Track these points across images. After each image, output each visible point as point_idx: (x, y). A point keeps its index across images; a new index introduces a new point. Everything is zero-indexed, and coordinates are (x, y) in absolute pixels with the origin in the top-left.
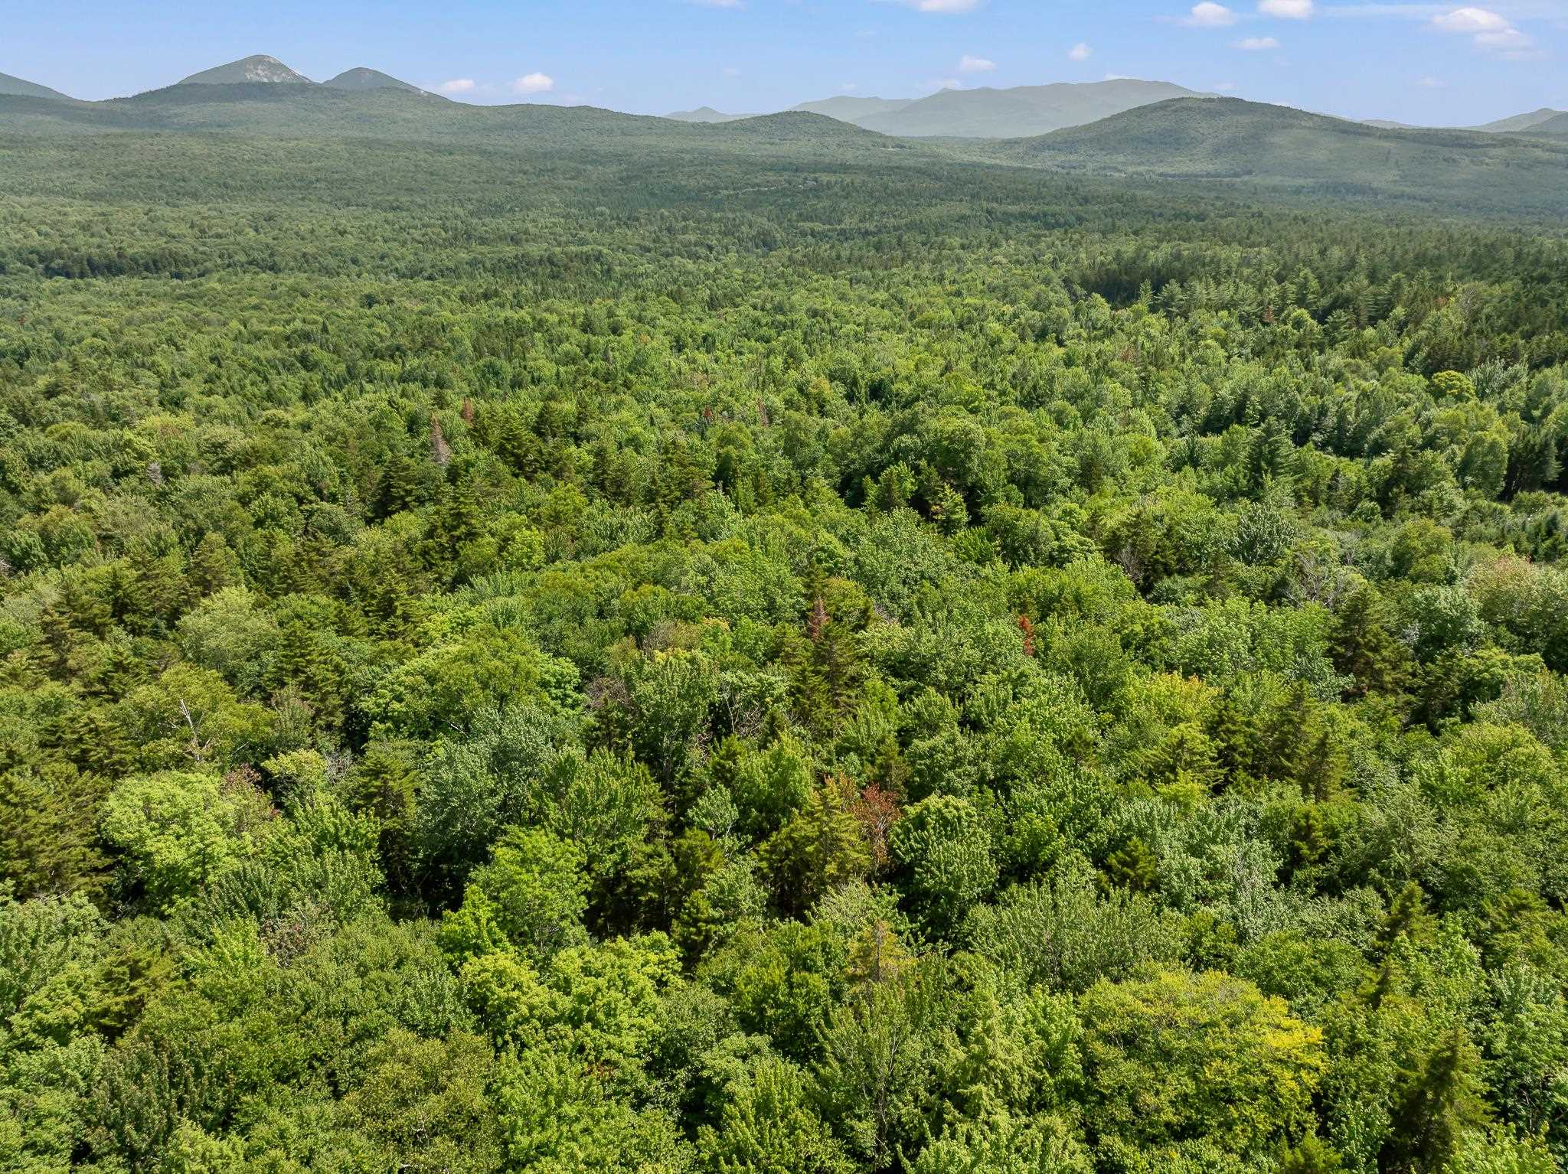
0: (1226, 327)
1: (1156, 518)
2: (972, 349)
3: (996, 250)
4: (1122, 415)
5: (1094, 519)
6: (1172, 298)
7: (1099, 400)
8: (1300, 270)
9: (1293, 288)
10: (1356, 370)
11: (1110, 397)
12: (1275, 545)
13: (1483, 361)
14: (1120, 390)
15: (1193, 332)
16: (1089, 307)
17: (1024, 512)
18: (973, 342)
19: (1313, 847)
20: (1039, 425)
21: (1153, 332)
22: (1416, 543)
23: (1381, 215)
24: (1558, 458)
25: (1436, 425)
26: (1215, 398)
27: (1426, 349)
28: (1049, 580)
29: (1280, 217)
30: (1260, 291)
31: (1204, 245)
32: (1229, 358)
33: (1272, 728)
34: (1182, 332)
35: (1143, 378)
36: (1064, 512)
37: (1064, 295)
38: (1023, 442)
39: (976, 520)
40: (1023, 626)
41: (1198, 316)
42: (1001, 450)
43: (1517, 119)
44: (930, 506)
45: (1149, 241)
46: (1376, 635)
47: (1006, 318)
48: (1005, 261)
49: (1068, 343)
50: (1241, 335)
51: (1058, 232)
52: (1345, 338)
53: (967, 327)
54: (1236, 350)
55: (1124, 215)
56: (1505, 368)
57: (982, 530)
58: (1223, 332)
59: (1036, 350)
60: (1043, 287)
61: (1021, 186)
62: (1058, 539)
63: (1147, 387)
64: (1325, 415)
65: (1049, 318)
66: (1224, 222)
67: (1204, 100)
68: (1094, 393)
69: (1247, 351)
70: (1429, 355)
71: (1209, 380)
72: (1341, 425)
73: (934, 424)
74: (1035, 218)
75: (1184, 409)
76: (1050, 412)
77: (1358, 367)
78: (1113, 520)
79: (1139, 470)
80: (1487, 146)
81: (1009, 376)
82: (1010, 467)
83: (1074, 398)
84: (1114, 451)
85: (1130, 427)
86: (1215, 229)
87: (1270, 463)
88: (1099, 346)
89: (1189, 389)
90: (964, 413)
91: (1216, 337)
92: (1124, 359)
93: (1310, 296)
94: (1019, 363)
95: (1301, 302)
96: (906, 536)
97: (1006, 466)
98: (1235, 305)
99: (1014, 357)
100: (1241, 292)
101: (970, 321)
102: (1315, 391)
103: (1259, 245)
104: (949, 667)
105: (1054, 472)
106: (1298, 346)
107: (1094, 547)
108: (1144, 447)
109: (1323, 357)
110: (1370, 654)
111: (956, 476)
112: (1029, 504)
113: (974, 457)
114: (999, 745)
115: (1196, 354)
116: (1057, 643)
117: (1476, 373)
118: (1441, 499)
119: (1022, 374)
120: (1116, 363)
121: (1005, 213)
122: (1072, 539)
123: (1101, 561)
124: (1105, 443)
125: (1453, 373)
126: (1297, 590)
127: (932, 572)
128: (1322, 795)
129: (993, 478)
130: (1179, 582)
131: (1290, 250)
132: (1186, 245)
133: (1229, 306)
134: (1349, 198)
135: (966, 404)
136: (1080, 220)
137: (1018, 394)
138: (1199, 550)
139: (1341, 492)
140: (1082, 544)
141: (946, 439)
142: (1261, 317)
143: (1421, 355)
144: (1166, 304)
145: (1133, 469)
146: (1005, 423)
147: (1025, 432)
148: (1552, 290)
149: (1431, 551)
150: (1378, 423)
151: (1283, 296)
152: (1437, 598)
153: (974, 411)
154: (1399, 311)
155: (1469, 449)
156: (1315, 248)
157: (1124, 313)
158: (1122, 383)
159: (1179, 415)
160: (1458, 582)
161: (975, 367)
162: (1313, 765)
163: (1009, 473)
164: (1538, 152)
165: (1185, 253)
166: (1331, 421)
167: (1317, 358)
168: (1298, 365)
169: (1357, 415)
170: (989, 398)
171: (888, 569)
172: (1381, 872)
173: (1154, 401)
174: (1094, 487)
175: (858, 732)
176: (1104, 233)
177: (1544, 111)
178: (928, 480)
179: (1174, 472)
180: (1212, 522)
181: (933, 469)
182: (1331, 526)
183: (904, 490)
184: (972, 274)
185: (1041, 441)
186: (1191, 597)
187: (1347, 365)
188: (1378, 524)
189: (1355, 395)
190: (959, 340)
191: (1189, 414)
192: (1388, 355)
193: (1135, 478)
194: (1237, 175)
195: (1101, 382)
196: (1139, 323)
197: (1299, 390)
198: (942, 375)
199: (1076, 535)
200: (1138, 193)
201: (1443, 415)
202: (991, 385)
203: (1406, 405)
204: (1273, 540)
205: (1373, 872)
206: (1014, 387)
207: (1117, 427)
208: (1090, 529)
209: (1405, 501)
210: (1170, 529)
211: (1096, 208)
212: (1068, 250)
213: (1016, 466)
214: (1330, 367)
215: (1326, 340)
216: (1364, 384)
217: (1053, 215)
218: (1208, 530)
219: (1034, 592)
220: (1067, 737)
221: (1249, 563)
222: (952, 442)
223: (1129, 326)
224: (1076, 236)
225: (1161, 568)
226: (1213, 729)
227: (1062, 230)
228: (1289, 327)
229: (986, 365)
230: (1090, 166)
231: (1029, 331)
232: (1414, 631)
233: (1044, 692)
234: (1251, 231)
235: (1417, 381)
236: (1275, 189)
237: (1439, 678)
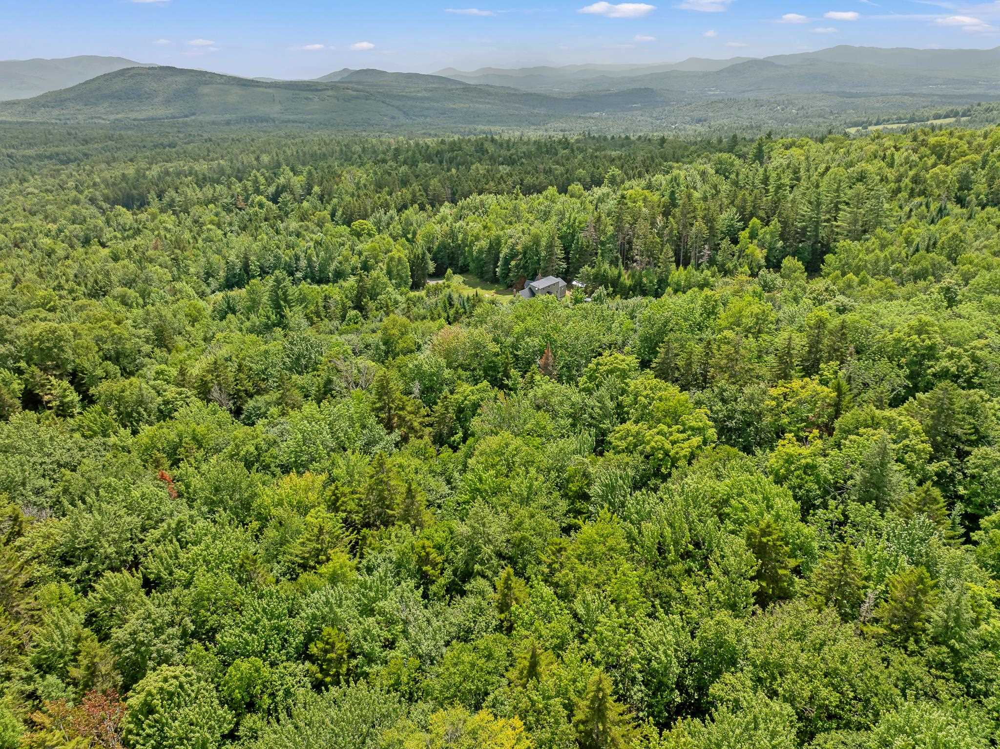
0: (217, 215)
1: (226, 360)
2: (32, 262)
3: (26, 184)
4: (168, 287)
5: (182, 372)
6: (173, 201)
7: (147, 281)
8: (250, 172)
9: (249, 183)
10: (307, 229)
11: (155, 277)
12: (313, 356)
13: (373, 211)
14: (160, 270)
15: (196, 222)
16: (116, 216)
17: (127, 382)
18: (31, 256)
19: (434, 565)
20: (110, 310)
21: (169, 226)
22: (393, 331)
23: (282, 133)
24: (432, 260)
25: (365, 254)
26: (227, 263)
27: (341, 209)
28: (168, 432)
29: (224, 140)
30: (229, 188)
31: (182, 163)
32: (225, 234)
33: (371, 489)
34: (189, 222)
35: (173, 259)
36: (157, 373)
37: (93, 210)
38: (104, 327)
39: (88, 400)
40: (163, 478)
41: (196, 210)
42: (88, 338)
43: (335, 74)
44: (42, 397)
45: (143, 165)
46: (400, 400)
47: (53, 233)
48: (36, 191)
49: (109, 244)
50: (228, 219)
51: (72, 166)
52: (292, 211)
53: (21, 245)
54: (228, 229)
55: (119, 149)
56: (385, 214)
57: (97, 407)
58: (216, 219)
59: (86, 253)
60: (75, 206)
61: (30, 135)
62: (159, 394)
63: (179, 265)
64: (299, 260)
65: (88, 229)
66: (190, 147)
67: (149, 68)
68: (143, 276)
69: (235, 228)
70: (343, 213)
71: (218, 252)
72: (310, 265)
73: (21, 331)
74: (50, 157)
75: (209, 274)
76: (115, 298)
77: (308, 227)
78: (196, 370)
79: (197, 325)
80: (325, 90)
81: (72, 277)
82: (100, 349)
83: (129, 283)
84: (175, 316)
85: (179, 296)
86: (185, 152)
87: (286, 301)
88: (133, 242)
89: (208, 260)
90: (43, 314)
91: (211, 222)
92: (156, 248)
93: (262, 187)
94: (76, 266)
95: (257, 191)
96: (29, 436)
97: (97, 349)
98: (217, 200)
99: (70, 262)
100: (217, 190)
101: (23, 240)
102: (288, 247)
103: (217, 159)
104: (114, 540)
105: (137, 343)
106: (266, 220)
107: (189, 393)
108: (195, 308)
109: (284, 224)
110: (401, 413)
111: (57, 367)
112: (127, 373)
113: (67, 349)
114: (188, 596)
115: (204, 236)
116: (196, 482)
117: (372, 219)
118: (390, 299)
119: (82, 273)
120: (150, 253)
121: (23, 156)
122: (171, 392)
123: (199, 403)
124: (167, 312)
125: (361, 221)
126: (339, 383)
127: (66, 458)
128: (419, 524)
129: (90, 362)
130: (260, 401)
131: (237, 160)
132: (169, 165)
133: (214, 200)
134: (260, 124)
135: (43, 305)
136: (86, 155)
137: (83, 288)
138: (264, 374)
139: (333, 308)
140: (180, 394)
141: (36, 340)
142: (235, 204)
143: (339, 213)
144: (171, 205)
145: (193, 326)
146: (83, 314)
147: (103, 319)
148: (391, 166)
149: (403, 334)
150: (332, 259)
151: (245, 189)
152: (422, 365)
153: (52, 310)
154: (316, 189)
155: (388, 264)
156: (252, 158)
157: (143, 216)
158: (160, 265)
159: (207, 279)
160: (423, 348)
161: (40, 275)
162: (407, 506)
163: (101, 353)
164: (350, 92)
165: (171, 170)
166: (303, 263)
167: (281, 226)
168: (271, 232)
169: (318, 256)
170: (61, 297)
171: (23, 471)
172: (481, 564)
173: (187, 273)
174: (170, 346)
175: (53, 641)
176: (108, 163)
177: (345, 70)
178: (33, 377)
179: (221, 320)
180: (266, 352)
181: (34, 368)
182: (336, 332)
183: (13, 391)
184: (13, 204)
185: (119, 323)
186: (274, 410)
187: (301, 227)
188: (363, 324)
189: (312, 244)
190: (19, 256)
191: (213, 277)
192: (322, 216)
193: (197, 332)
194: (186, 116)
195: (145, 268)
196: (156, 221)
197: (278, 247)
198: (13, 287)
199: (174, 389)
200: (122, 132)
201: (367, 247)
202: (60, 287)
203: (343, 245)
204: (311, 353)
205: (477, 567)
206: (79, 284)
207: (169, 298)
208: (181, 382)
209: (371, 305)
210: (240, 366)
211: (96, 146)
212: (84, 177)
213: (105, 346)
214: (291, 229)
215: (282, 213)
216: (314, 237)
217: (64, 154)
218: (266, 358)
219: (160, 446)
220: (237, 562)
221: (300, 373)
222: (42, 342)
223: (150, 225)
224: (88, 167)
225: (243, 394)
226: (334, 506)
227: (75, 164)
228: (257, 208)
229: (49, 273)
230: (80, 117)
231: (75, 240)
232: (416, 387)
233: (206, 535)
234: (209, 151)
235: (344, 229)
236: (214, 123)
237: (442, 414)
